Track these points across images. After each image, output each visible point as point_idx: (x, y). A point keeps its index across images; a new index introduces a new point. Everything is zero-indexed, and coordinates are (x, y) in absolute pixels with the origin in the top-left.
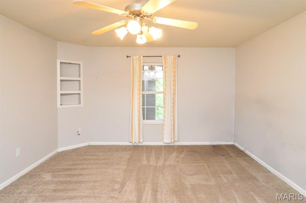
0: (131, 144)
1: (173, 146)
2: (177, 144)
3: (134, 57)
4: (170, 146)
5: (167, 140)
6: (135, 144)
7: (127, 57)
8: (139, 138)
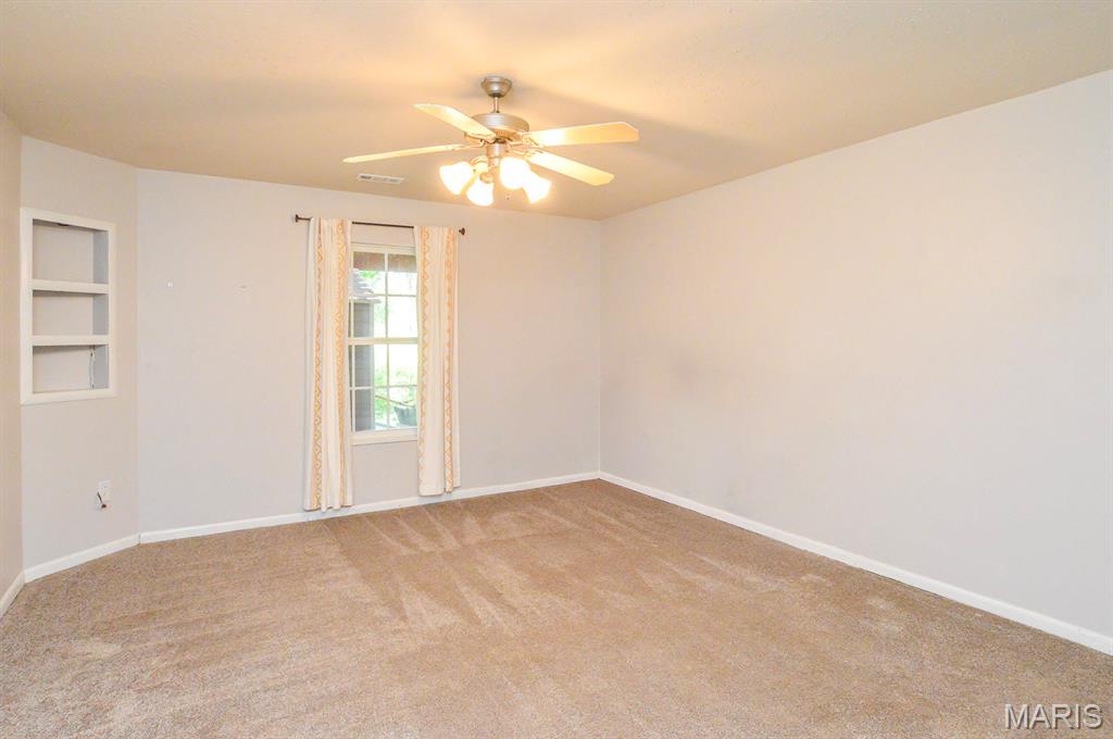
0: (313, 517)
1: (449, 503)
2: (458, 495)
3: (324, 223)
4: (439, 506)
5: (431, 487)
6: (330, 515)
7: (297, 218)
8: (343, 491)
